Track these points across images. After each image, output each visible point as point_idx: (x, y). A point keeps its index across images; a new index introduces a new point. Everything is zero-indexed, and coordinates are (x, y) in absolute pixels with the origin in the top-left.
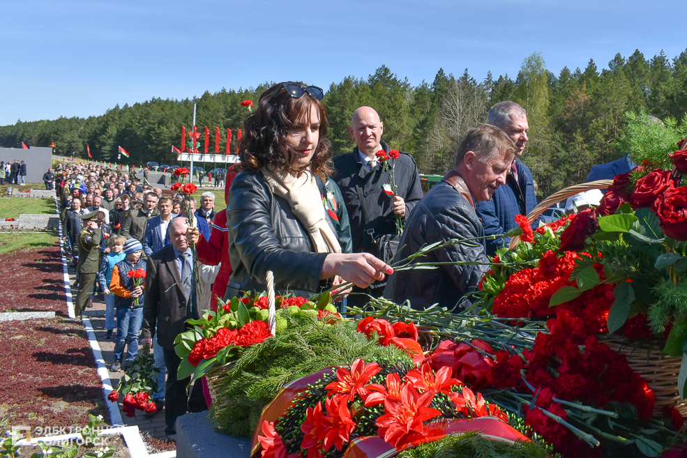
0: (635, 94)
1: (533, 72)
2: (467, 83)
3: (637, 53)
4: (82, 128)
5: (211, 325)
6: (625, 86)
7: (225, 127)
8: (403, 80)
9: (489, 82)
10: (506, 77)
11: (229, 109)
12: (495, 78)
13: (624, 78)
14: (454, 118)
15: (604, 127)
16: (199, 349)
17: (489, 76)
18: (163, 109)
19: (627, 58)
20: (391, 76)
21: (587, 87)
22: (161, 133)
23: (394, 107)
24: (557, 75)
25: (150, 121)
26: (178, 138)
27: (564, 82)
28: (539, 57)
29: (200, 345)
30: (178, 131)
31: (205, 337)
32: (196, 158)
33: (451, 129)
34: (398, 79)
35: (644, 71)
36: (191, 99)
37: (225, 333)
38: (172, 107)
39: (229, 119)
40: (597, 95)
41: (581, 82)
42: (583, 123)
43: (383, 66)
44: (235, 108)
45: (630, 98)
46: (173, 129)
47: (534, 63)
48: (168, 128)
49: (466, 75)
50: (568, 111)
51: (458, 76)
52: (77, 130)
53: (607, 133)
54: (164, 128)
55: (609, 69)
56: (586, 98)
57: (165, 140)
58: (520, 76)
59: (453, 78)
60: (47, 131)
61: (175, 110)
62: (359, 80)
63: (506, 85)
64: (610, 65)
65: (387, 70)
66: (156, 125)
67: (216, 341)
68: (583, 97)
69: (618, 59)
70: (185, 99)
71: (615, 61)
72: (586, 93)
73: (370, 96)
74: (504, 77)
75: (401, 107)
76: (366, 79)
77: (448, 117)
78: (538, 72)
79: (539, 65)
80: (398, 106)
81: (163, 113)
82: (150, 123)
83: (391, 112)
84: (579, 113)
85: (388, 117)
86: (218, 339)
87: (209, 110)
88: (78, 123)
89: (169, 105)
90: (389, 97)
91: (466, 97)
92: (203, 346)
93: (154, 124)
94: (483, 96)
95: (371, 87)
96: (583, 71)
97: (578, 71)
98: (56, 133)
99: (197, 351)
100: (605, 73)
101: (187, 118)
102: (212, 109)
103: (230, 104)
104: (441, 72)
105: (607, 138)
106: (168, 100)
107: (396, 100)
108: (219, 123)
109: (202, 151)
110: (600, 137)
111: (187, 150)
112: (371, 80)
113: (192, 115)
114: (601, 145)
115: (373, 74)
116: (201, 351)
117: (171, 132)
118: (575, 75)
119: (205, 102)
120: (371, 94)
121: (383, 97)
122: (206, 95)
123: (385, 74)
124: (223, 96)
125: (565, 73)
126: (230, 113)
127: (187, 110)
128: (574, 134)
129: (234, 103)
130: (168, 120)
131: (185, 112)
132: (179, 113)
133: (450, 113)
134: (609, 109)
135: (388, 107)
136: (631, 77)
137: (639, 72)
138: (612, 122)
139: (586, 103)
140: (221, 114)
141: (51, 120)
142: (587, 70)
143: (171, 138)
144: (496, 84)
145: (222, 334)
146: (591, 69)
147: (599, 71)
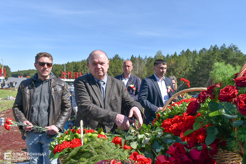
0: (188, 61)
1: (159, 56)
2: (140, 59)
3: (188, 50)
4: (35, 72)
5: (61, 139)
6: (185, 59)
7: (73, 72)
8: (122, 58)
9: (146, 58)
10: (151, 57)
11: (74, 67)
12: (148, 57)
13: (185, 57)
14: (136, 69)
15: (179, 70)
16: (57, 148)
17: (146, 56)
18: (57, 67)
19: (185, 51)
20: (119, 57)
21: (174, 59)
22: (56, 74)
23: (120, 66)
24: (166, 56)
25: (53, 70)
26: (61, 75)
27: (167, 58)
28: (161, 51)
29: (57, 147)
30: (61, 73)
31: (59, 144)
32: (66, 80)
33: (135, 71)
34: (121, 58)
35: (190, 55)
36: (64, 64)
37: (65, 143)
38: (59, 66)
39: (74, 69)
40: (177, 62)
41: (172, 58)
42: (173, 70)
43: (117, 54)
44: (76, 66)
45: (186, 63)
46: (59, 72)
47: (159, 53)
48: (58, 72)
49: (139, 56)
50: (169, 66)
51: (137, 57)
52: (34, 73)
53: (180, 72)
54: (57, 72)
55: (180, 54)
56: (174, 63)
57: (57, 75)
58: (155, 57)
59: (136, 57)
60: (26, 73)
61: (60, 67)
62: (110, 58)
63: (151, 59)
64: (181, 53)
65: (118, 56)
66: (55, 71)
67: (62, 146)
68: (173, 62)
69: (183, 51)
70: (63, 64)
71: (182, 52)
72: (174, 61)
73: (113, 63)
74: (150, 57)
75: (122, 66)
76: (112, 58)
77: (135, 68)
78: (160, 55)
79: (161, 53)
80: (121, 65)
81: (57, 68)
82: (53, 71)
83: (119, 67)
84: (172, 67)
85: (118, 69)
86: (63, 145)
87: (69, 67)
88: (34, 71)
89: (58, 66)
90: (118, 63)
91: (140, 63)
92: (58, 147)
93: (54, 71)
94: (144, 62)
95: (113, 60)
96: (173, 55)
97: (172, 55)
98: (28, 73)
99: (56, 149)
100: (179, 55)
101: (63, 69)
102: (70, 67)
103: (75, 65)
104: (133, 56)
105: (180, 74)
106: (58, 64)
107: (120, 64)
108: (72, 70)
109: (67, 78)
110: (178, 74)
111: (63, 78)
112: (113, 58)
113: (64, 68)
114: (178, 76)
115: (114, 56)
116: (58, 149)
117: (59, 73)
118: (171, 56)
119: (68, 65)
120: (113, 62)
121: (116, 63)
122: (68, 63)
123: (117, 56)
124: (73, 63)
125: (168, 56)
126: (75, 68)
127: (63, 67)
128: (170, 73)
129: (76, 65)
130: (58, 70)
131: (62, 67)
132: (61, 68)
133: (135, 67)
134: (180, 65)
135: (118, 66)
136: (187, 57)
137: (189, 55)
138: (181, 69)
139: (174, 64)
140: (72, 68)
141: (27, 70)
142: (174, 55)
143: (59, 75)
144: (148, 59)
145: (64, 143)
146: (175, 54)
147: (178, 55)
